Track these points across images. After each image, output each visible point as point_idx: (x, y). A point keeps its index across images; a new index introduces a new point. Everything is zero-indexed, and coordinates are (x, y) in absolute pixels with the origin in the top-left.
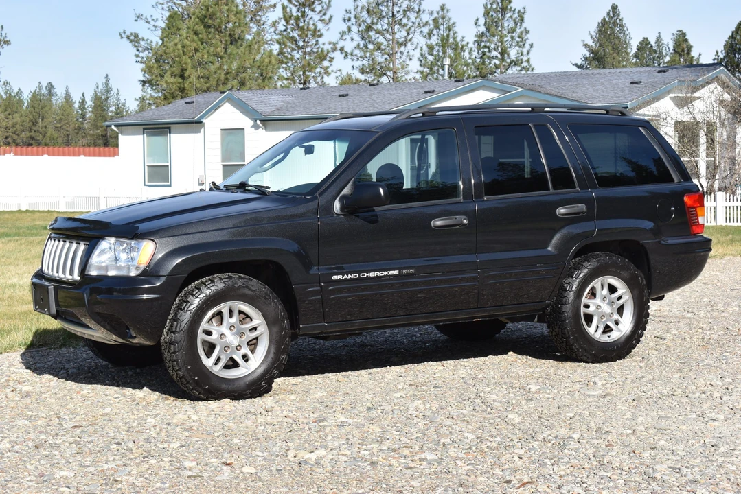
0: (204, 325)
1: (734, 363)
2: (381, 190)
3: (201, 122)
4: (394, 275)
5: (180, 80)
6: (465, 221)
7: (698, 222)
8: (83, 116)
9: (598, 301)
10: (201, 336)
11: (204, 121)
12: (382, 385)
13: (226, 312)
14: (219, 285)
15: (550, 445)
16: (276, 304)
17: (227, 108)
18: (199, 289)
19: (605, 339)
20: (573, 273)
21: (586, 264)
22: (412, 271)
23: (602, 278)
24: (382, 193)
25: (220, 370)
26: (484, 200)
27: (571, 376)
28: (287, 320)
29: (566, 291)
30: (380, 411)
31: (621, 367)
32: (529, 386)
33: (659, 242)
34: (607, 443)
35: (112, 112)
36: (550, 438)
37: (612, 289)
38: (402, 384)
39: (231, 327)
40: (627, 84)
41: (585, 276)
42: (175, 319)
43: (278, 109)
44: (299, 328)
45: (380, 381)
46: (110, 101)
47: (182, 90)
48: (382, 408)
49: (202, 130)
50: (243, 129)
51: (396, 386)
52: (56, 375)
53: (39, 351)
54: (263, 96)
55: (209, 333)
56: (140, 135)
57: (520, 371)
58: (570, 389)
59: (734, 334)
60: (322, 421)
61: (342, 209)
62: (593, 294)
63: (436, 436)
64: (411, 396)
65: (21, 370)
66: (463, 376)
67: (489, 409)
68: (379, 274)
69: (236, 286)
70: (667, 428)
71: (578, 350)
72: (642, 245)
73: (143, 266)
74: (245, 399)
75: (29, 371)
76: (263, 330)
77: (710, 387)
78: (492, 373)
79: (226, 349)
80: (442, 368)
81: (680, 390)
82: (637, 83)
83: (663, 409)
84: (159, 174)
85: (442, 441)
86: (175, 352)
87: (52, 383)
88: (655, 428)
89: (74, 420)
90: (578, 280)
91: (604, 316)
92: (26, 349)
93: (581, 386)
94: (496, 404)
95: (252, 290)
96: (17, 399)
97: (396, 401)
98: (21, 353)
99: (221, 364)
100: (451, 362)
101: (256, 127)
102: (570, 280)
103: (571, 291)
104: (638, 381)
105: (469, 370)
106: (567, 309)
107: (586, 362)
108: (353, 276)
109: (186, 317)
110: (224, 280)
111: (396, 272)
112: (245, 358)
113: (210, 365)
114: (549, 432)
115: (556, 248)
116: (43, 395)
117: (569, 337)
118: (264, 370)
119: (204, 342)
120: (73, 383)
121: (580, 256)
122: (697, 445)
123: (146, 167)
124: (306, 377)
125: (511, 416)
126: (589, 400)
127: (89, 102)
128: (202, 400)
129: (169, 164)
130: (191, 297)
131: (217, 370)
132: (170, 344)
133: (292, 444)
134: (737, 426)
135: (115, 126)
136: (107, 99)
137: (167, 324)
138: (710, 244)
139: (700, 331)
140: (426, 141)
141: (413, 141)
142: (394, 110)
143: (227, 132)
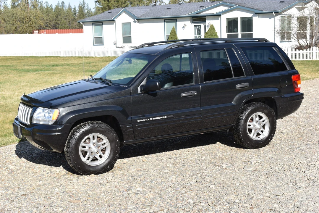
0: (82, 144)
1: (313, 148)
2: (157, 83)
3: (114, 20)
4: (165, 118)
5: (108, 3)
6: (195, 93)
7: (298, 87)
8: (75, 14)
9: (254, 123)
10: (81, 148)
11: (115, 20)
12: (161, 164)
13: (91, 137)
14: (88, 127)
15: (225, 208)
16: (113, 133)
17: (124, 14)
18: (79, 129)
19: (257, 139)
20: (243, 112)
21: (249, 108)
22: (173, 116)
23: (256, 113)
24: (158, 85)
25: (90, 162)
26: (204, 84)
27: (241, 158)
28: (118, 140)
29: (240, 120)
30: (156, 182)
31: (264, 151)
32: (223, 165)
33: (281, 97)
34: (251, 207)
35: (86, 12)
36: (226, 203)
37: (260, 118)
38: (169, 163)
39: (94, 144)
40: (279, 2)
41: (248, 113)
42: (69, 142)
43: (143, 15)
44: (124, 142)
45: (160, 161)
46: (85, 8)
47: (109, 6)
48: (157, 180)
49: (115, 23)
50: (130, 23)
51: (166, 164)
52: (27, 159)
53: (24, 143)
54: (138, 10)
55: (84, 147)
56: (91, 25)
57: (220, 155)
58: (240, 167)
59: (314, 129)
60: (129, 190)
61: (141, 91)
62: (252, 120)
63: (175, 202)
64: (171, 172)
65: (14, 155)
66: (196, 158)
67: (203, 181)
68: (158, 118)
69: (95, 127)
70: (278, 195)
71: (245, 144)
72: (274, 99)
73: (54, 120)
74: (101, 174)
75: (16, 156)
76: (108, 144)
77: (301, 165)
78: (208, 156)
79: (92, 153)
80: (187, 153)
81: (287, 167)
82: (282, 2)
83: (278, 180)
84: (99, 41)
85: (178, 205)
86: (69, 156)
87: (24, 163)
88: (273, 194)
89: (24, 190)
90: (245, 115)
91: (256, 129)
92: (19, 142)
93: (245, 165)
94: (206, 177)
95: (102, 128)
96: (6, 174)
97: (165, 175)
98: (17, 144)
99: (90, 160)
100: (192, 148)
101: (135, 22)
102: (242, 115)
103: (242, 120)
104: (270, 160)
105: (199, 154)
106: (241, 127)
107: (249, 149)
108: (147, 120)
109: (73, 141)
110: (90, 125)
111: (166, 117)
112: (101, 157)
113: (85, 161)
114: (226, 198)
115: (235, 102)
116: (18, 172)
117: (242, 139)
118: (109, 162)
119: (82, 151)
120: (33, 163)
121: (247, 104)
122: (291, 207)
123: (94, 38)
124: (130, 158)
125: (211, 186)
126: (247, 174)
127: (77, 9)
128: (82, 175)
129: (102, 37)
130: (76, 132)
131: (88, 162)
132: (67, 153)
133: (112, 208)
134: (310, 192)
135: (82, 22)
136: (84, 7)
137: (66, 144)
138: (303, 96)
139: (300, 127)
140: (200, 26)
141: (195, 26)
142: (187, 15)
143: (124, 24)
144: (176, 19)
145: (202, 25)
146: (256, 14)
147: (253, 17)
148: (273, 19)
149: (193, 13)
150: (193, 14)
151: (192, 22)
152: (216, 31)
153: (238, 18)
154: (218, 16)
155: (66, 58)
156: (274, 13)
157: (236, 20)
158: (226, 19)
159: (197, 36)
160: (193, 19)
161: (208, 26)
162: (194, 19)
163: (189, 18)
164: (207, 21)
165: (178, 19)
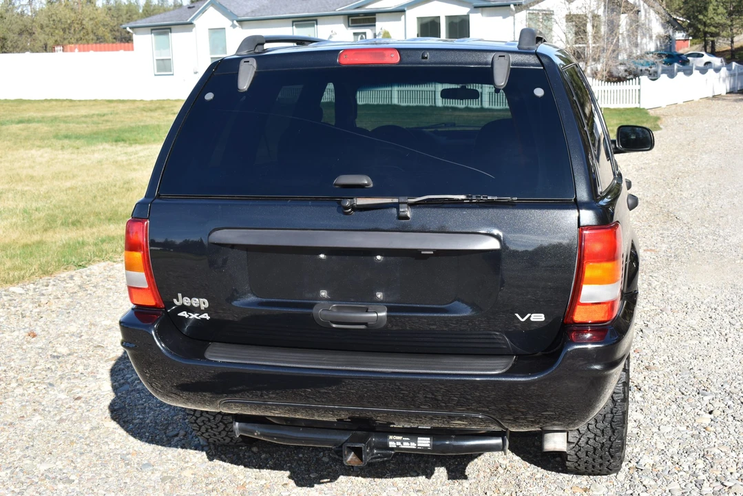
3: (192, 24)
11: (194, 22)
17: (211, 10)
43: (252, 12)
49: (194, 30)
50: (225, 28)
56: (148, 34)
84: (164, 66)
101: (234, 26)
123: (155, 61)
129: (171, 58)
135: (130, 28)
140: (365, 33)
141: (355, 34)
142: (338, 10)
143: (213, 31)
144: (316, 20)
145: (369, 32)
146: (476, 7)
147: (471, 15)
150: (349, 8)
151: (349, 26)
153: (439, 17)
154: (399, 12)
155: (81, 103)
156: (512, 6)
157: (436, 21)
158: (416, 20)
160: (350, 18)
161: (379, 34)
162: (352, 20)
163: (342, 17)
164: (377, 23)
165: (319, 20)
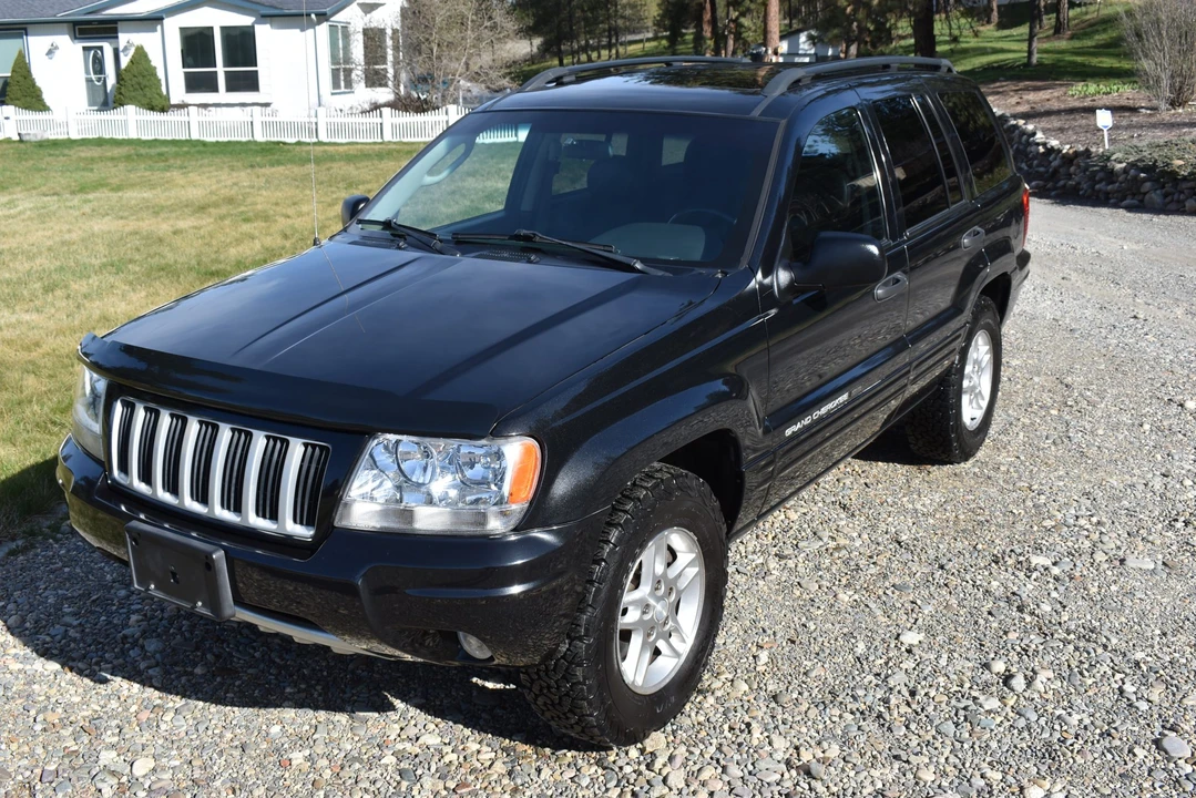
140: (100, 47)
141: (84, 48)
142: (60, 16)
144: (25, 29)
145: (108, 48)
146: (263, 16)
147: (256, 26)
148: (311, 31)
149: (76, 12)
150: (78, 13)
151: (76, 38)
152: (153, 64)
153: (212, 28)
154: (153, 20)
156: (313, 16)
157: (205, 32)
158: (179, 31)
159: (93, 77)
160: (77, 27)
161: (126, 49)
162: (79, 29)
163: (66, 24)
164: (120, 35)
165: (30, 28)
